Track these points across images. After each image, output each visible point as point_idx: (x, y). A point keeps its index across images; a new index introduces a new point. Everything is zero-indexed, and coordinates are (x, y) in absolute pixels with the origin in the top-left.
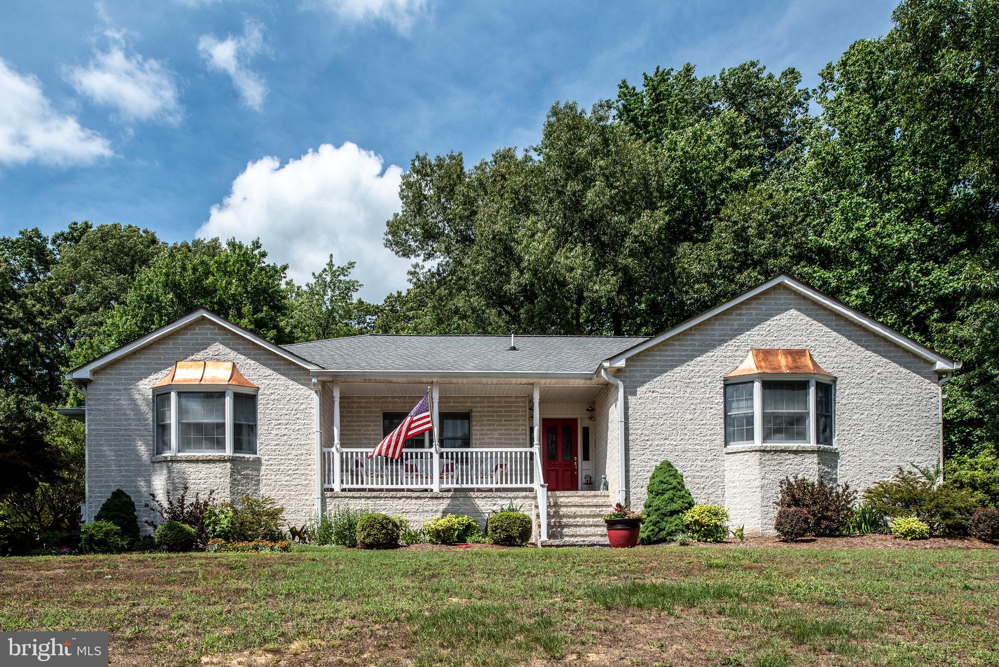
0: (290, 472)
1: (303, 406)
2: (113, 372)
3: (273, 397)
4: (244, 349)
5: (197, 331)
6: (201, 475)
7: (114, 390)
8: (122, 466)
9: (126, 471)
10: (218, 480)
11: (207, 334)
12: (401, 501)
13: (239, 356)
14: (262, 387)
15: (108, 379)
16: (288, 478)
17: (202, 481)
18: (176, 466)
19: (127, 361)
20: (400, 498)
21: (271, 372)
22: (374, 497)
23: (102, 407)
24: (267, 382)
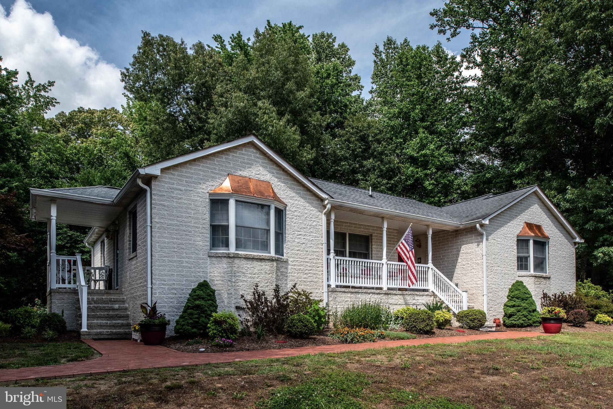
0: (307, 272)
1: (314, 223)
2: (176, 173)
3: (296, 213)
4: (277, 173)
5: (244, 152)
6: (256, 271)
7: (176, 189)
8: (183, 258)
9: (187, 262)
10: (267, 276)
11: (251, 156)
12: (370, 296)
13: (273, 178)
14: (289, 205)
15: (171, 178)
16: (305, 276)
17: (256, 276)
18: (237, 261)
19: (188, 166)
20: (369, 293)
21: (294, 194)
22: (356, 292)
23: (166, 203)
24: (293, 202)
